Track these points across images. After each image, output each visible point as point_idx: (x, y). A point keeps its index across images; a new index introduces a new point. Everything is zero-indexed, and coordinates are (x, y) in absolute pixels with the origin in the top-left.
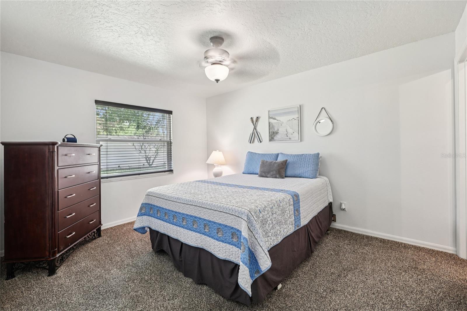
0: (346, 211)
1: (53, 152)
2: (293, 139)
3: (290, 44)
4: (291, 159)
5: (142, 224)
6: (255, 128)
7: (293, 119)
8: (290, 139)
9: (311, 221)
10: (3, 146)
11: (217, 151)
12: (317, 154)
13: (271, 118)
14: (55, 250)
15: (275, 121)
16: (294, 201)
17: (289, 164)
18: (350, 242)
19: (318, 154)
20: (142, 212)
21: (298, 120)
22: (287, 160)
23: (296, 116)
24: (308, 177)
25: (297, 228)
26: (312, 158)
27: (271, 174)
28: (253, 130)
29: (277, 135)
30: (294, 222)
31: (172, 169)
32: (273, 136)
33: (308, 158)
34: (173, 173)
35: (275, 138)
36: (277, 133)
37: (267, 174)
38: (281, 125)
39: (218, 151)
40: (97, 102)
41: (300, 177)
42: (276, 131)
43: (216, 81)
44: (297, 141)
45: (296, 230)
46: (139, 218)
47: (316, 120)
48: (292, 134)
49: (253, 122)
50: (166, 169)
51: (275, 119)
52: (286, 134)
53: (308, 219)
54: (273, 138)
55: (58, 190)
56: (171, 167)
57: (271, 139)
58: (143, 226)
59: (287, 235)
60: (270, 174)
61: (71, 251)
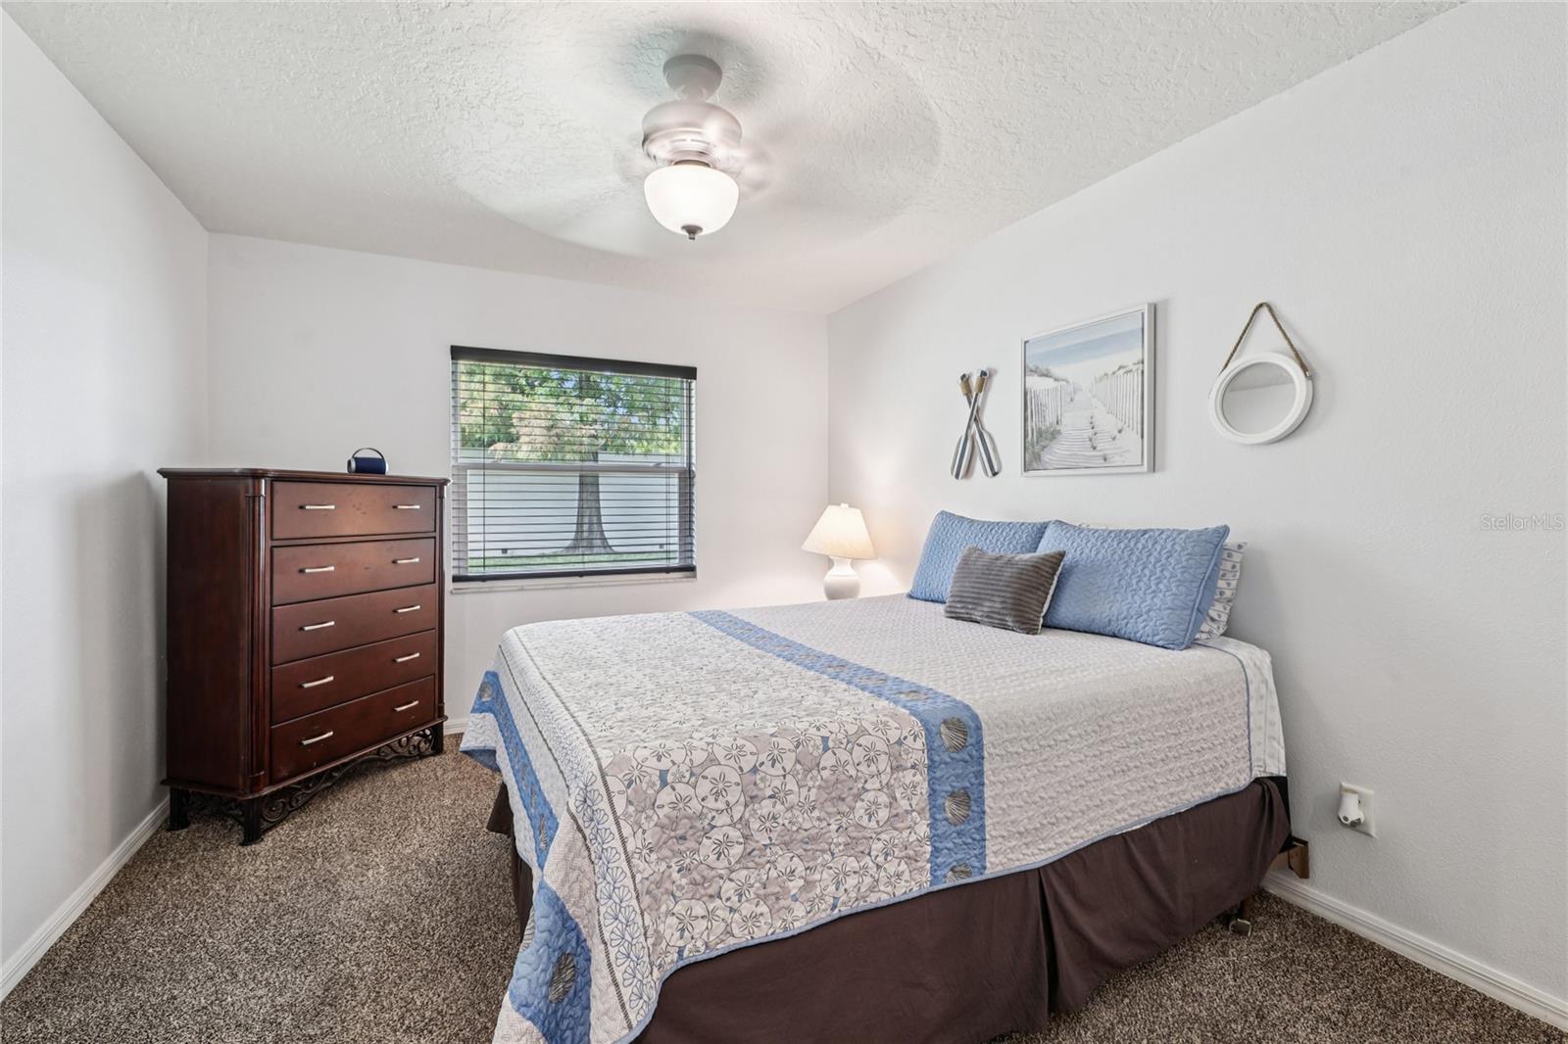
0: (1368, 835)
1: (254, 497)
2: (1117, 460)
3: (1009, 15)
4: (1087, 551)
5: (481, 739)
6: (976, 418)
7: (1120, 368)
8: (1105, 460)
9: (1079, 857)
10: (166, 480)
11: (843, 505)
12: (1216, 530)
13: (1035, 371)
14: (259, 777)
15: (1049, 383)
16: (930, 749)
17: (1076, 570)
18: (1346, 1014)
19: (1224, 531)
20: (484, 700)
21: (1143, 372)
22: (1062, 555)
23: (1134, 354)
24: (1149, 639)
25: (951, 881)
26: (1183, 549)
27: (986, 609)
28: (969, 427)
29: (1054, 442)
30: (929, 849)
31: (694, 563)
32: (1037, 448)
33: (1163, 548)
34: (695, 576)
35: (1046, 457)
36: (1054, 434)
37: (970, 606)
38: (1072, 400)
39: (847, 506)
40: (457, 352)
41: (1114, 636)
42: (1051, 424)
43: (685, 233)
44: (1137, 470)
45: (936, 888)
46: (474, 719)
47: (1226, 365)
48: (1114, 439)
49: (968, 392)
50: (675, 563)
51: (1046, 375)
52: (1091, 440)
53: (1051, 845)
54: (1037, 457)
55: (272, 606)
56: (692, 557)
57: (1032, 461)
58: (483, 745)
59: (862, 906)
60: (980, 608)
61: (324, 786)
